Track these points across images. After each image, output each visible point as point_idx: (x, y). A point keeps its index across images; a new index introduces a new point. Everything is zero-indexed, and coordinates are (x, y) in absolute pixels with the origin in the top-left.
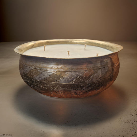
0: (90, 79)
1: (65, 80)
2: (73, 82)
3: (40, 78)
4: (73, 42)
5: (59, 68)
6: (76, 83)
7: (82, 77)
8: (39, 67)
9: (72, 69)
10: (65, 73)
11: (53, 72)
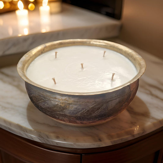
0: (97, 112)
1: (70, 112)
2: (79, 115)
3: (44, 105)
4: (92, 42)
5: (63, 99)
6: (82, 116)
7: (88, 111)
8: (43, 95)
9: (77, 102)
10: (70, 106)
11: (57, 103)
